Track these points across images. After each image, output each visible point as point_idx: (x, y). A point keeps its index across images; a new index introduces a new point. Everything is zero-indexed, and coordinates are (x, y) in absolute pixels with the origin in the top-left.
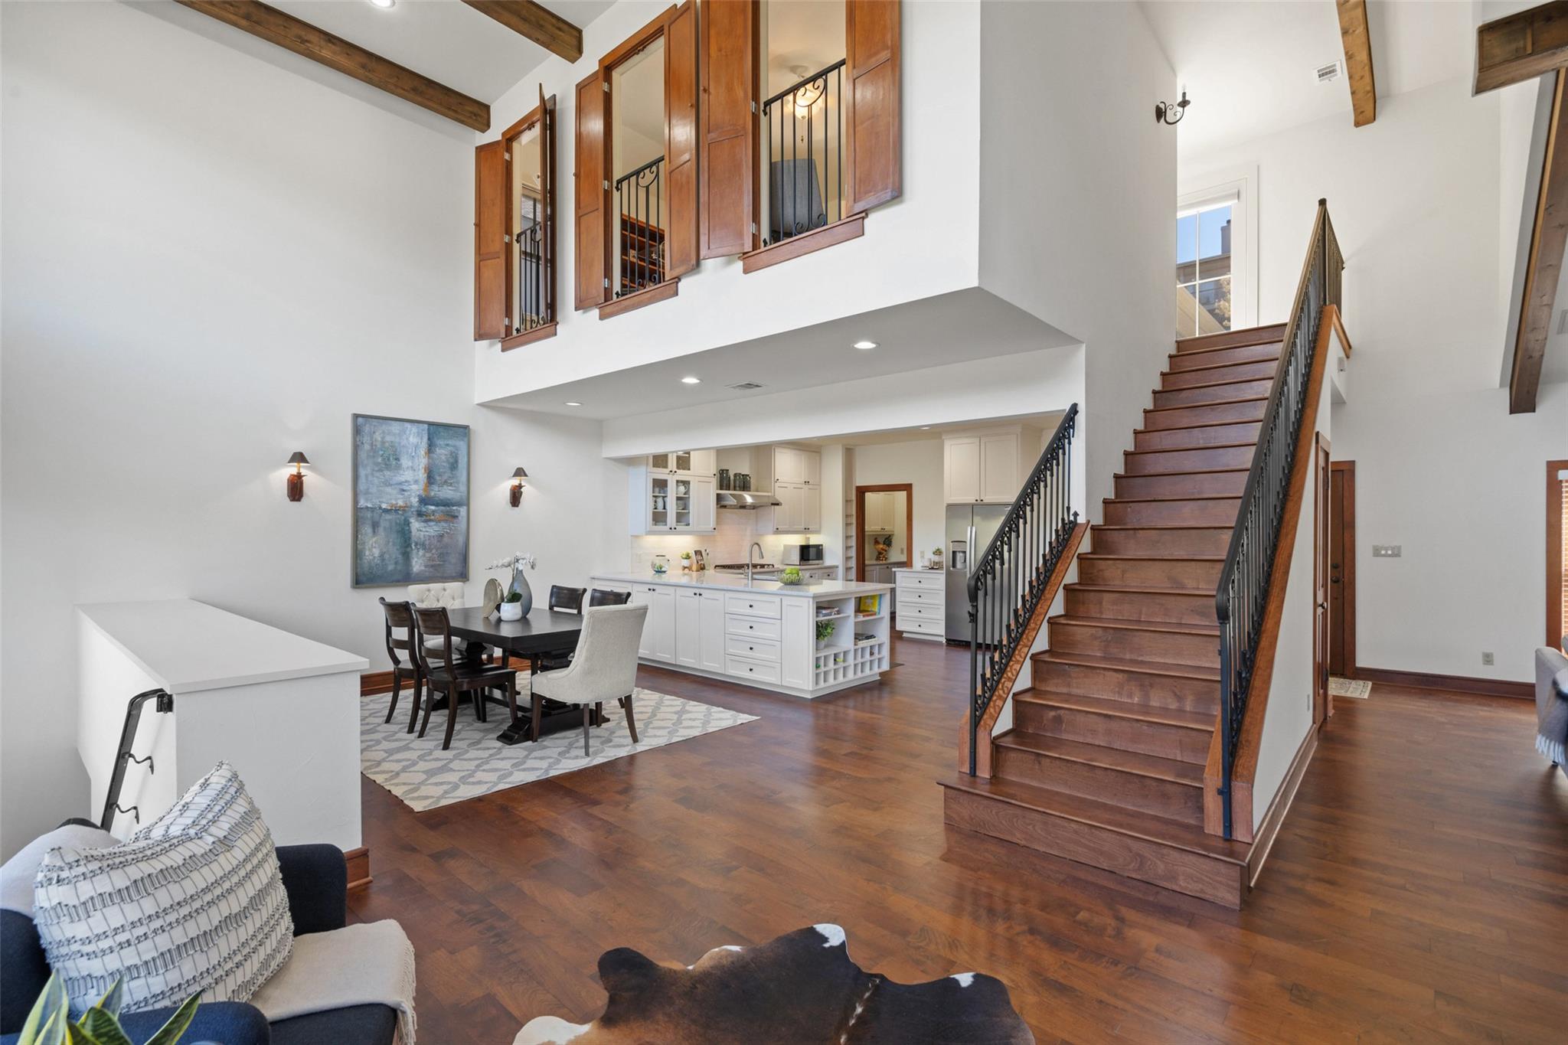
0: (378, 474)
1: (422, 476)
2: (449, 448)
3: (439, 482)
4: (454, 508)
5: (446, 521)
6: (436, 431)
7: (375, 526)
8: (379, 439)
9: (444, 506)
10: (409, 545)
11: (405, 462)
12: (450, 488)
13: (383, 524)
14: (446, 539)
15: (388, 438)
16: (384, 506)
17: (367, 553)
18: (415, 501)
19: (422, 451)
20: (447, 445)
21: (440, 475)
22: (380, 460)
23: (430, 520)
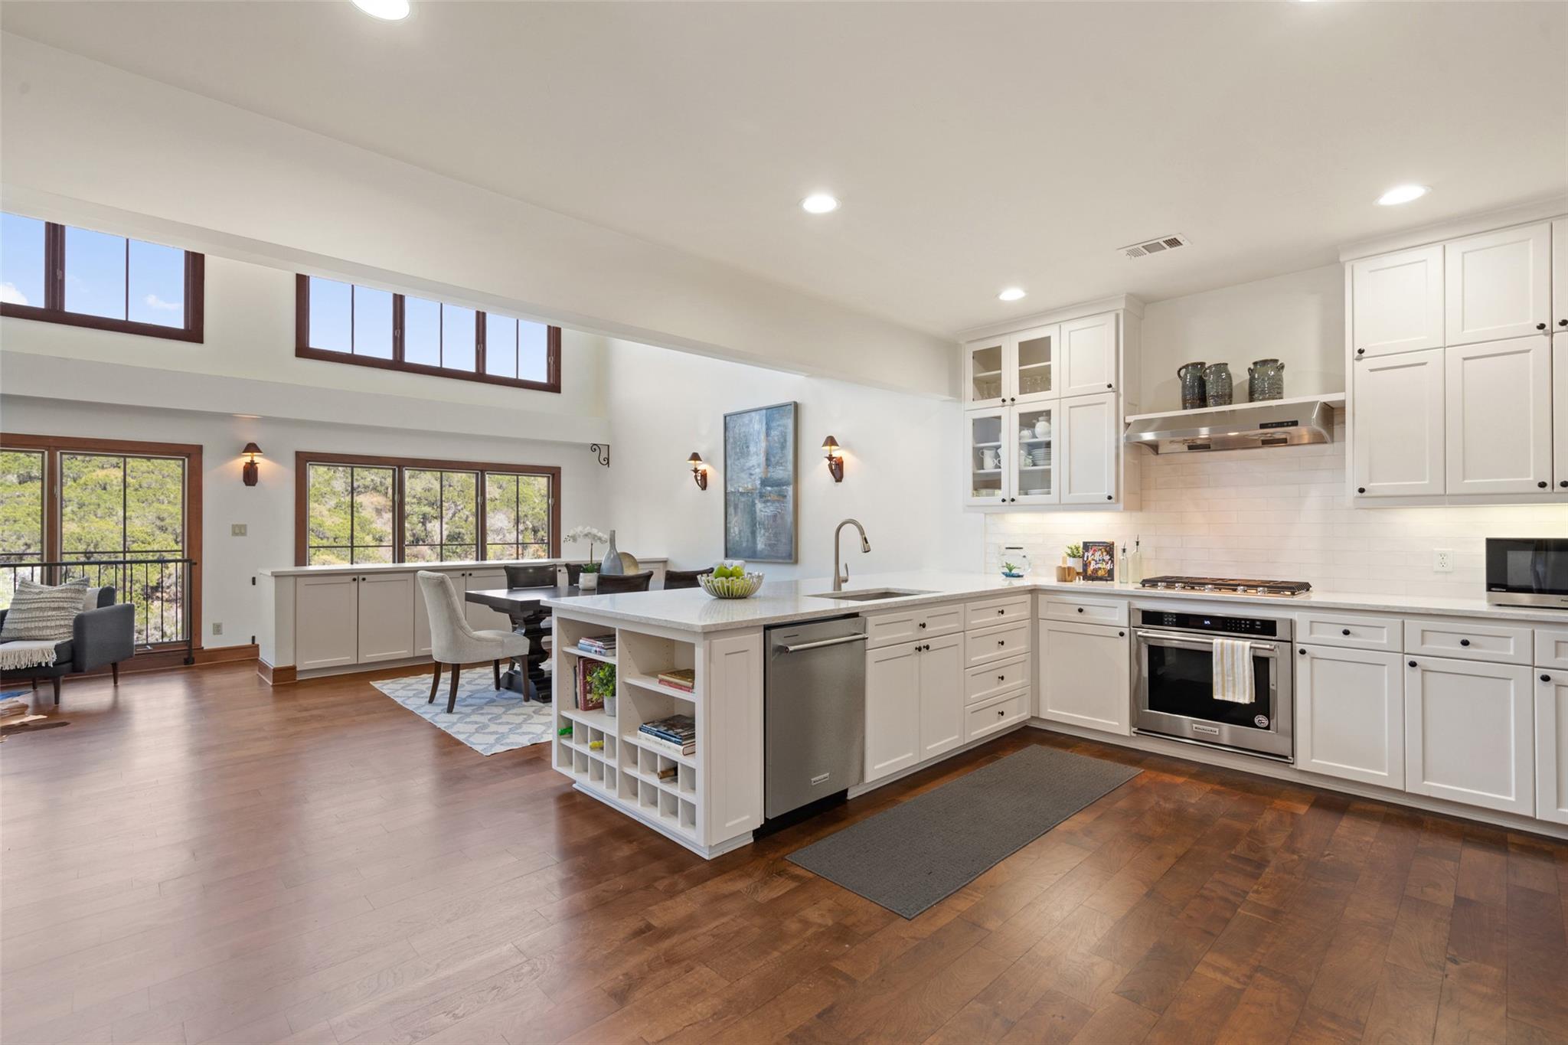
0: (737, 463)
1: (762, 458)
2: (780, 428)
3: (774, 463)
4: (784, 488)
5: (778, 501)
6: (773, 412)
7: (736, 507)
8: (737, 431)
9: (777, 486)
10: (755, 525)
11: (752, 449)
12: (781, 468)
13: (741, 506)
14: (779, 521)
15: (743, 429)
16: (741, 490)
17: (732, 531)
18: (758, 482)
19: (763, 436)
20: (779, 426)
21: (774, 457)
22: (738, 450)
23: (768, 501)
